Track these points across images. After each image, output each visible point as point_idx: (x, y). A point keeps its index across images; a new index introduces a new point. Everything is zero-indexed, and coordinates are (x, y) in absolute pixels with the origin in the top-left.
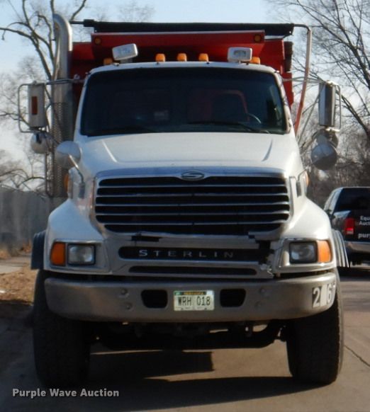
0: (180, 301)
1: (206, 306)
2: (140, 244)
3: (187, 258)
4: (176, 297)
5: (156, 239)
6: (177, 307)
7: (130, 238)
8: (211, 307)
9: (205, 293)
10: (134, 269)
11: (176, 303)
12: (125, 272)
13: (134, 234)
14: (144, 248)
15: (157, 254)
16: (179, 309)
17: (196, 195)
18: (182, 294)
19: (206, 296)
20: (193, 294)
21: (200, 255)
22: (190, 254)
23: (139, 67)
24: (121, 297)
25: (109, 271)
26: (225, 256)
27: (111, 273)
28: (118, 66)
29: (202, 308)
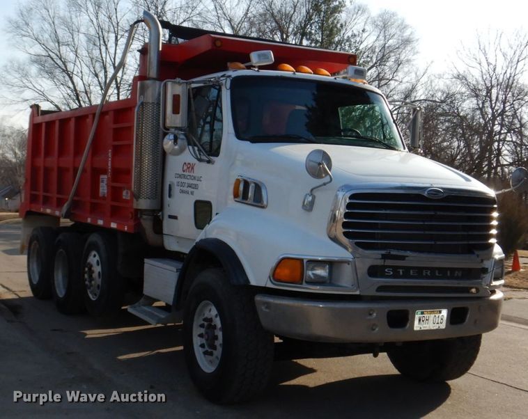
0: (420, 320)
1: (440, 325)
2: (389, 262)
3: (427, 277)
4: (417, 317)
5: (403, 258)
6: (417, 326)
7: (380, 256)
8: (443, 326)
9: (440, 312)
10: (380, 289)
11: (416, 322)
12: (372, 292)
13: (383, 252)
14: (389, 267)
15: (401, 273)
16: (418, 329)
17: (439, 213)
18: (422, 313)
19: (441, 315)
20: (431, 313)
21: (437, 274)
22: (429, 273)
23: (275, 75)
24: (369, 318)
25: (356, 291)
26: (456, 275)
27: (358, 293)
28: (258, 71)
29: (436, 327)
